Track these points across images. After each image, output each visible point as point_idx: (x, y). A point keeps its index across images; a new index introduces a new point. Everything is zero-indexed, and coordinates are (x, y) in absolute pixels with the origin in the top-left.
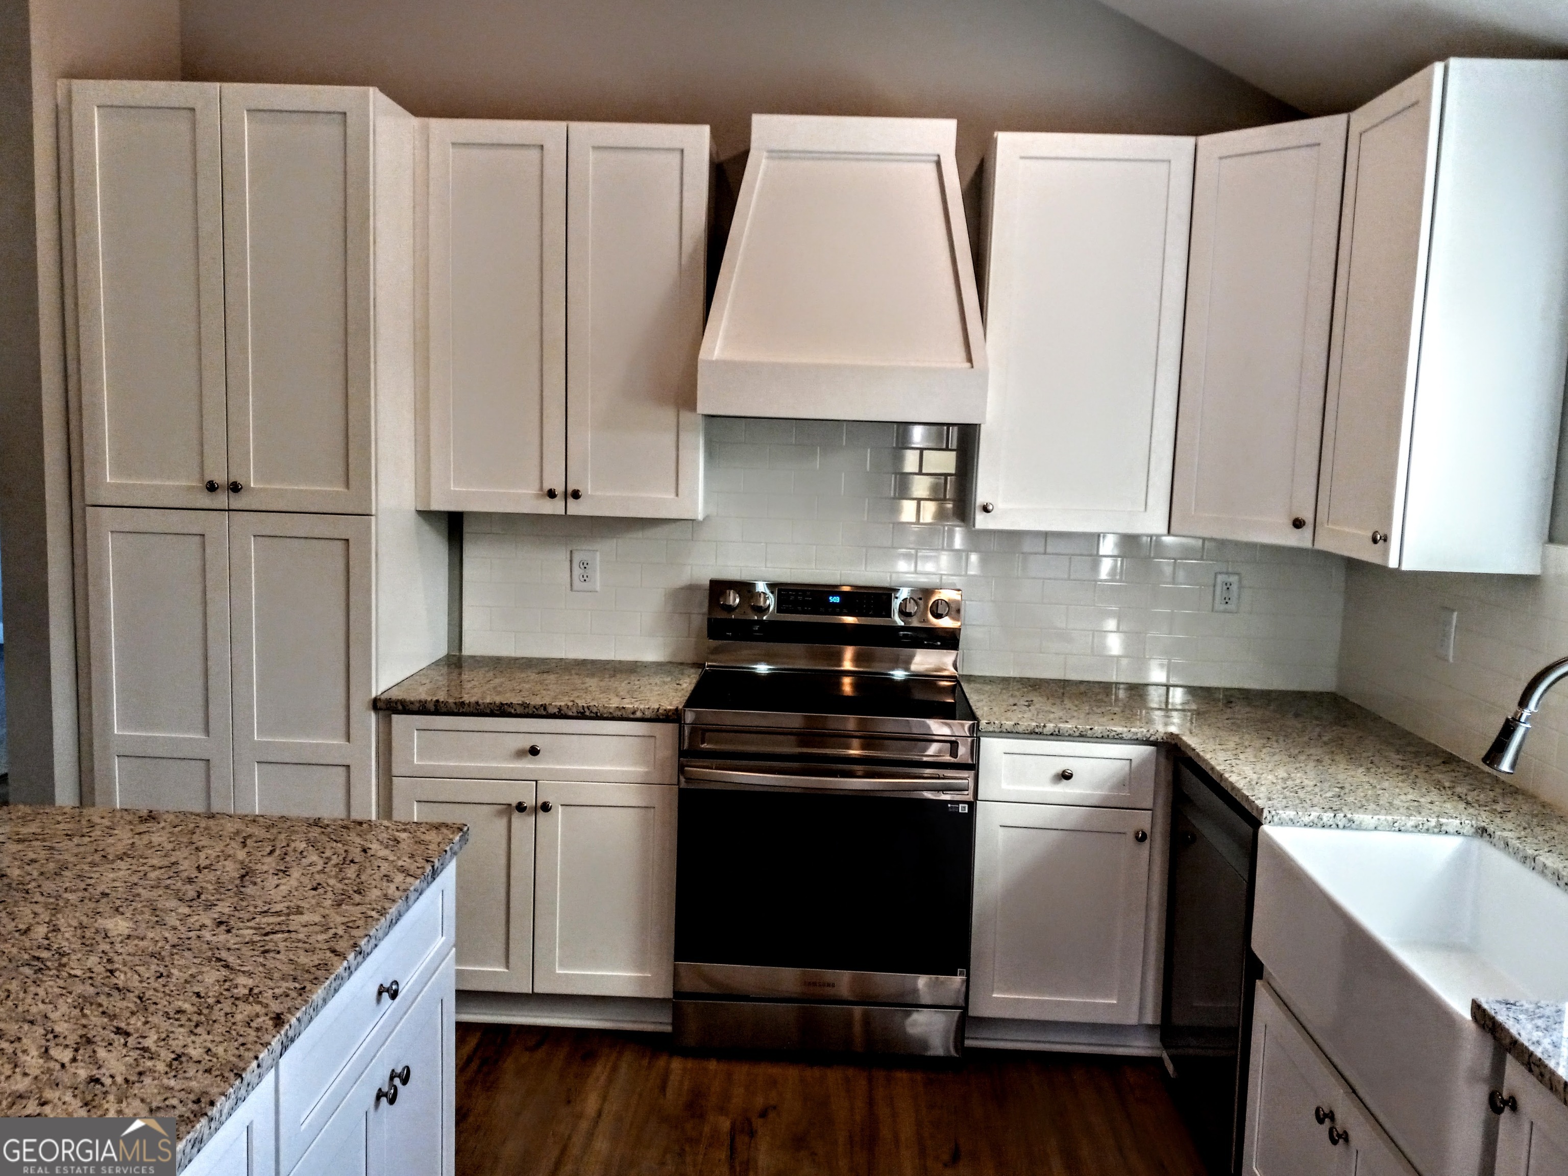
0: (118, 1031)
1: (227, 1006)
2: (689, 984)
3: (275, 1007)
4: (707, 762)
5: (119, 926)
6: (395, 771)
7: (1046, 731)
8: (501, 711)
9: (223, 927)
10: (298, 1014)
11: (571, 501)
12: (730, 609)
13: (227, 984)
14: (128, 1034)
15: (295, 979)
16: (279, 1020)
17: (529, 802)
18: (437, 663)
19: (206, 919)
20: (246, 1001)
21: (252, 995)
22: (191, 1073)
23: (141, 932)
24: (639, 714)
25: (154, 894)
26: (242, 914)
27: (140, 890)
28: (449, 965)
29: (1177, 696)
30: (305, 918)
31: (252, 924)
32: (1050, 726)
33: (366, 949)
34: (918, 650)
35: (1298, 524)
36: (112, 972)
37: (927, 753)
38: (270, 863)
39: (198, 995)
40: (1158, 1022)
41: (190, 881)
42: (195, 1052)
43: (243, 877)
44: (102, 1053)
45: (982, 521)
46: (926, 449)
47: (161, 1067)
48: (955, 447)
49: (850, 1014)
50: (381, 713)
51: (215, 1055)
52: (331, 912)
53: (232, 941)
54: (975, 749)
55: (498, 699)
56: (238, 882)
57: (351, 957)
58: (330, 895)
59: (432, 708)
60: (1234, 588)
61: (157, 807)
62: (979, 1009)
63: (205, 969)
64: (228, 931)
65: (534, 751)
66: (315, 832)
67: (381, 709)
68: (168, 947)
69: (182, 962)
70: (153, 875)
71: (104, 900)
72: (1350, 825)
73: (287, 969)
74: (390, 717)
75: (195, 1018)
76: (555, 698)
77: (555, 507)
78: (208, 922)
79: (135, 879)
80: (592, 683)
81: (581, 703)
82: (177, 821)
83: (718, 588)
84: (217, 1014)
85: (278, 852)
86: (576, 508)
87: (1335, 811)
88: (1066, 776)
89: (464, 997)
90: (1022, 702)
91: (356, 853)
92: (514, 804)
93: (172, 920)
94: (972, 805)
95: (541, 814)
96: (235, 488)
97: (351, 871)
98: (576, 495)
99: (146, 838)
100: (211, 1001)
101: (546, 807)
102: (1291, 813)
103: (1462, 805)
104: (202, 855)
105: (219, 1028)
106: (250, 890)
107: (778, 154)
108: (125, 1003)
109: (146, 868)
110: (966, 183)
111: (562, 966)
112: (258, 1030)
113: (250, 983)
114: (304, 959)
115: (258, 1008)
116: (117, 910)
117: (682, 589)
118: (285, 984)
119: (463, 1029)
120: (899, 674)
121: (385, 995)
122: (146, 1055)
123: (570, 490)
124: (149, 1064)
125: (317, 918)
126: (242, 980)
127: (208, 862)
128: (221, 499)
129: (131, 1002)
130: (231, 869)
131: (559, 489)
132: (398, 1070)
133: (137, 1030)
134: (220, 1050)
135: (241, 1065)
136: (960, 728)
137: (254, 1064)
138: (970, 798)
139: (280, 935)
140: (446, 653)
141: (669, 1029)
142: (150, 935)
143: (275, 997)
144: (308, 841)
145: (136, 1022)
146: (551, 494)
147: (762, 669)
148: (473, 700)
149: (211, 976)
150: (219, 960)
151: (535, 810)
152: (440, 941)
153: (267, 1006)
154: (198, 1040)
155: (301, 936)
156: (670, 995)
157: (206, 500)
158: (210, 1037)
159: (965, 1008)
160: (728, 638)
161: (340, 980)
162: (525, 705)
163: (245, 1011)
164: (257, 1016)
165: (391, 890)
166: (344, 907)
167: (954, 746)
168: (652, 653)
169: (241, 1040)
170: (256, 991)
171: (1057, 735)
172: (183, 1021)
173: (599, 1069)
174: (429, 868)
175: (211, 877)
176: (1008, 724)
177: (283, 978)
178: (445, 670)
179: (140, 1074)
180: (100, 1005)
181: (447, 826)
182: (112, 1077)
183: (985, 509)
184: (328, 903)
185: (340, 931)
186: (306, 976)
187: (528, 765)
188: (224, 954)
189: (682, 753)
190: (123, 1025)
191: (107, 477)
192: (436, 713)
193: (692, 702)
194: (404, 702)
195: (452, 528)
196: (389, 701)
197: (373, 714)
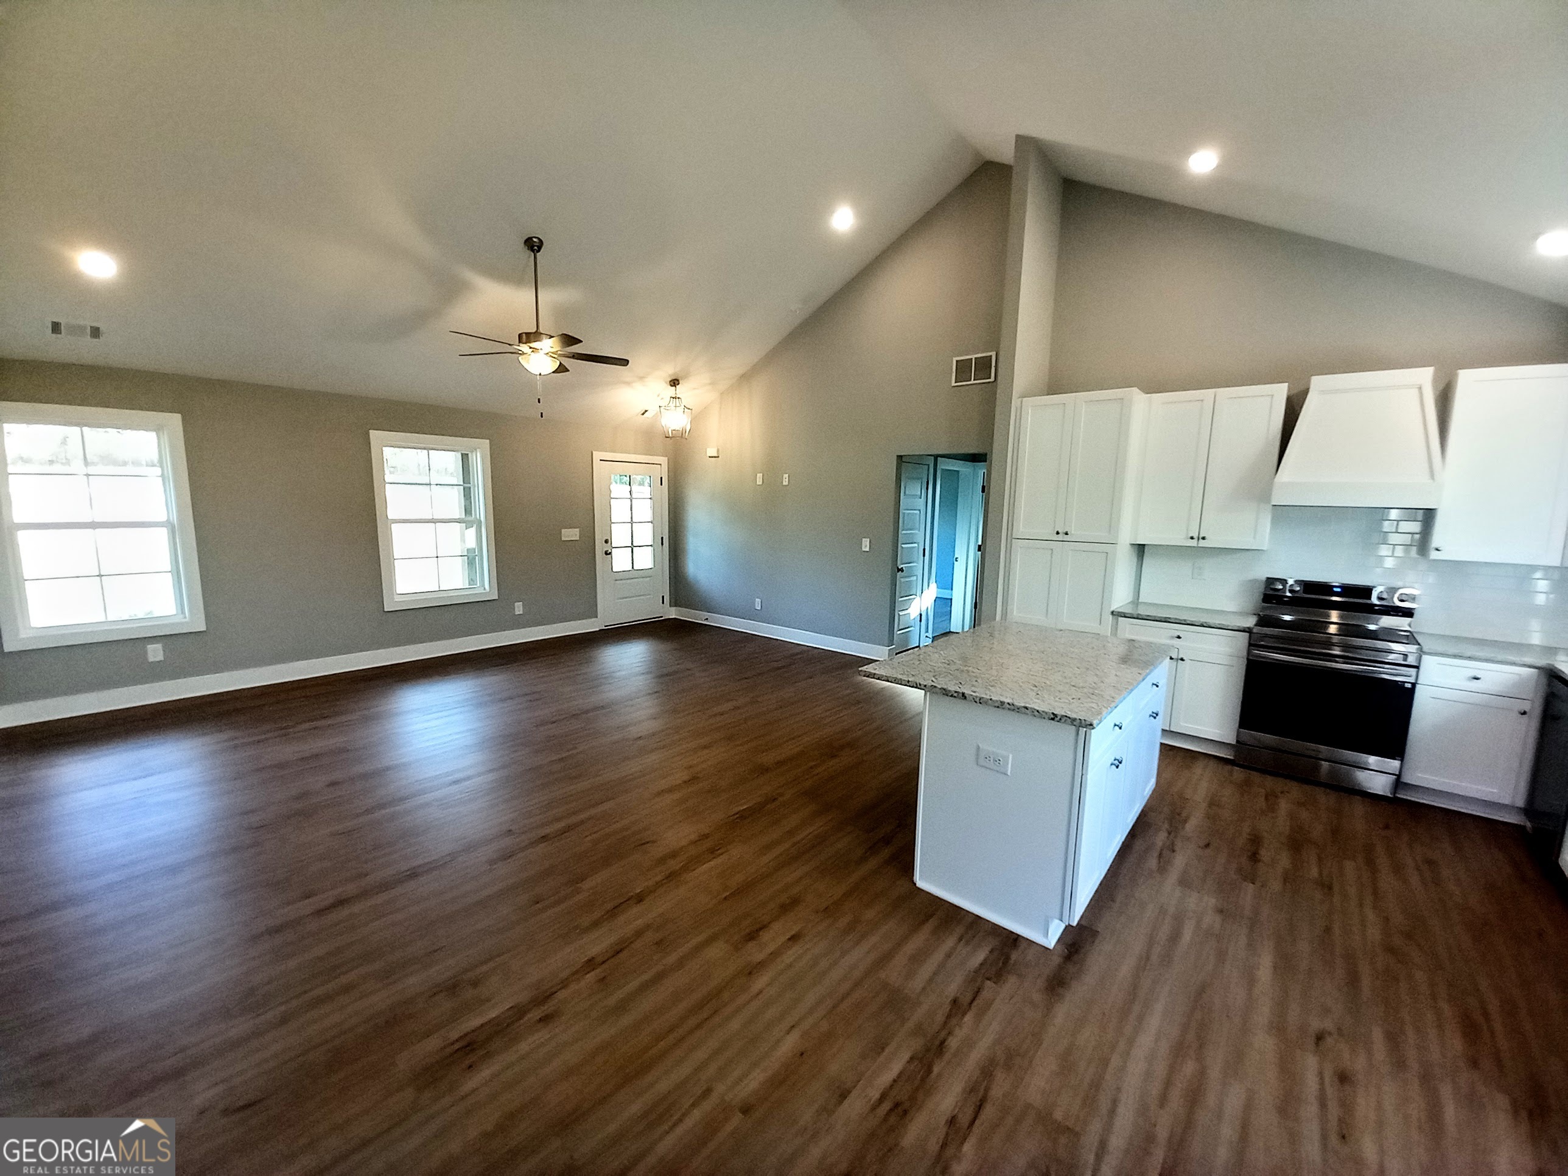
2: (1244, 739)
4: (1264, 649)
8: (1165, 620)
11: (1201, 541)
12: (1276, 590)
17: (1175, 657)
18: (1130, 603)
24: (1229, 628)
32: (1468, 654)
34: (1385, 617)
37: (1389, 658)
40: (1524, 806)
45: (1434, 555)
46: (1401, 521)
48: (1421, 519)
50: (1115, 617)
54: (1419, 660)
55: (1164, 616)
59: (1130, 616)
62: (1407, 778)
65: (1179, 637)
67: (1115, 615)
74: (1118, 619)
76: (1188, 618)
77: (1194, 543)
81: (1202, 621)
83: (1270, 581)
86: (1202, 543)
88: (1476, 679)
94: (1414, 685)
95: (1180, 661)
96: (1066, 533)
98: (1204, 538)
101: (1182, 659)
110: (1438, 393)
111: (1183, 722)
120: (1372, 627)
123: (1201, 536)
128: (1060, 537)
131: (1196, 536)
136: (1412, 648)
138: (1413, 681)
140: (1134, 598)
141: (1232, 756)
146: (1192, 538)
147: (1288, 618)
148: (1153, 615)
151: (1177, 659)
156: (1234, 742)
157: (1056, 537)
159: (1400, 777)
160: (1274, 603)
162: (1176, 619)
167: (1405, 656)
171: (1472, 659)
173: (1197, 768)
176: (1440, 650)
178: (1133, 605)
183: (1438, 550)
187: (1176, 642)
189: (1250, 645)
191: (1021, 528)
192: (1138, 618)
193: (1256, 625)
194: (1124, 613)
195: (1141, 549)
196: (1119, 612)
197: (1111, 616)
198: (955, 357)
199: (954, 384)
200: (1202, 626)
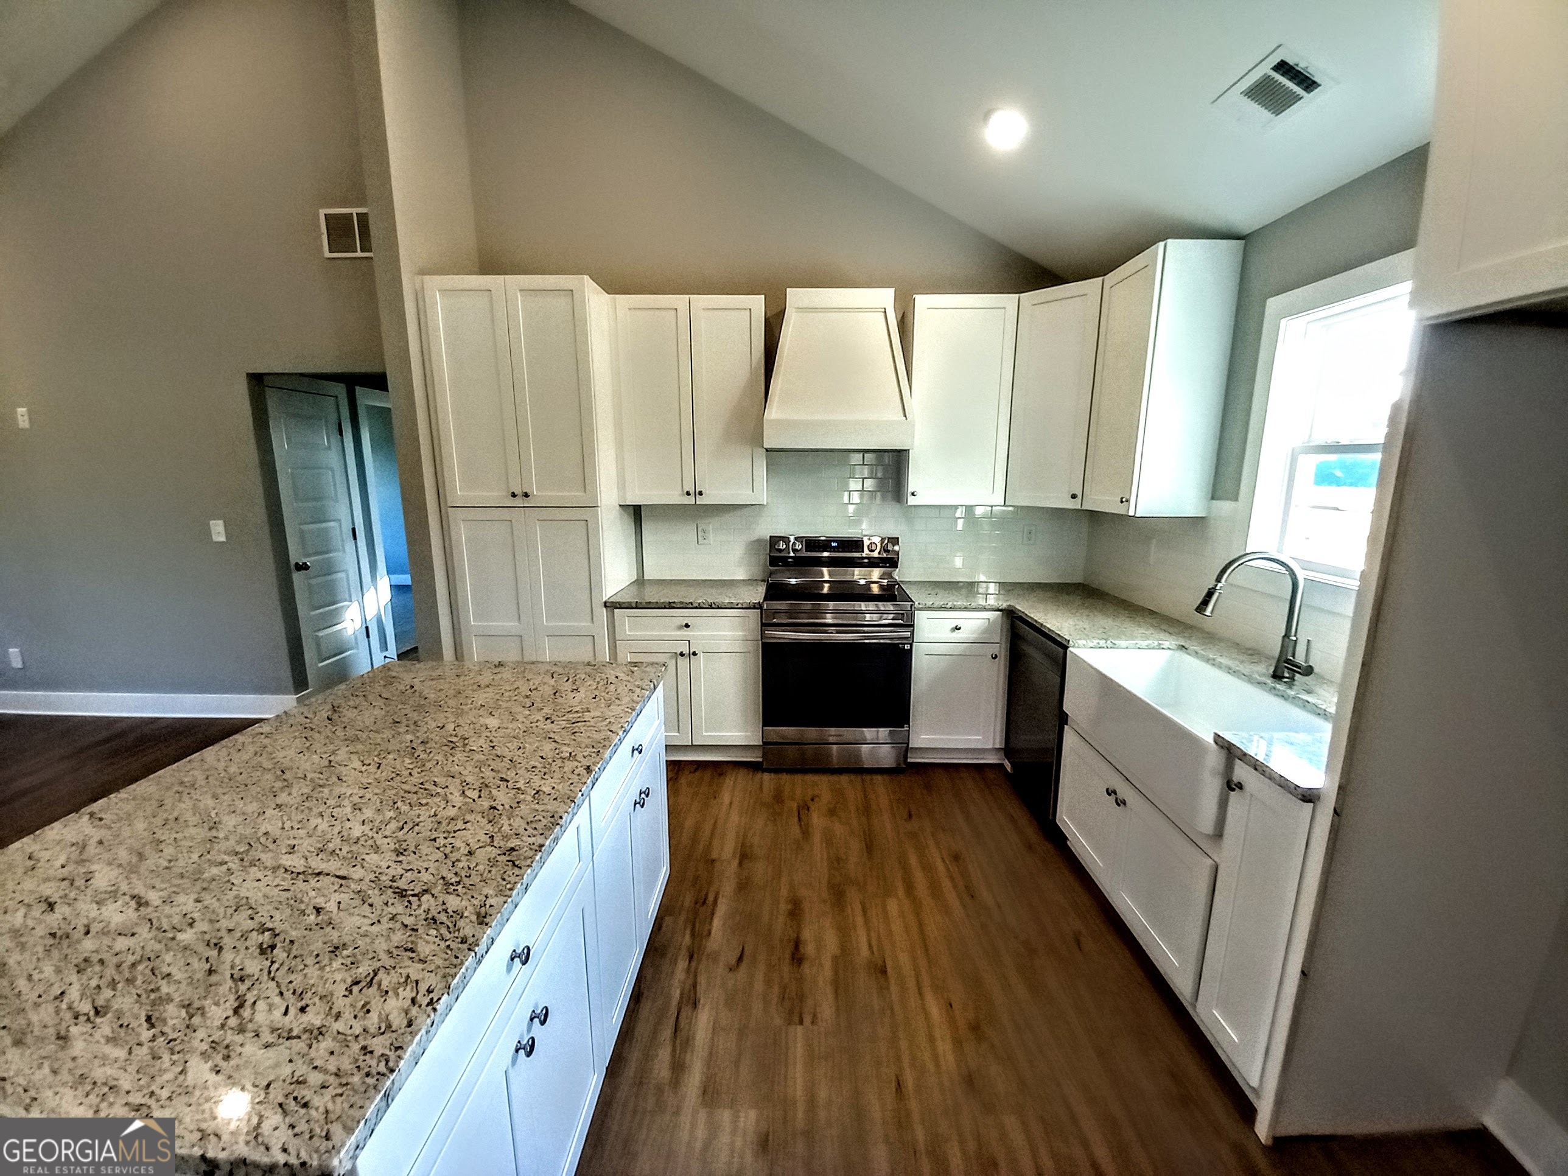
0: (502, 779)
1: (559, 763)
2: (770, 738)
3: (586, 763)
4: (777, 628)
5: (493, 722)
6: (617, 637)
7: (935, 606)
8: (670, 606)
9: (549, 721)
10: (599, 766)
11: (698, 497)
12: (780, 551)
13: (557, 751)
14: (508, 781)
15: (593, 747)
16: (588, 769)
17: (686, 651)
18: (633, 583)
19: (539, 716)
20: (569, 759)
21: (571, 756)
22: (546, 801)
23: (504, 725)
24: (740, 606)
25: (509, 704)
26: (558, 713)
27: (501, 703)
28: (662, 733)
29: (992, 588)
30: (592, 714)
31: (564, 718)
32: (950, 604)
33: (628, 729)
34: (875, 569)
35: (1074, 496)
36: (493, 747)
38: (568, 686)
39: (542, 757)
40: (1003, 746)
41: (527, 697)
42: (547, 789)
43: (555, 694)
44: (494, 792)
45: (911, 501)
47: (529, 798)
49: (831, 749)
50: (608, 609)
51: (558, 790)
52: (606, 709)
53: (554, 727)
54: (911, 616)
55: (668, 600)
56: (552, 696)
57: (621, 733)
58: (603, 701)
59: (634, 606)
60: (1033, 532)
61: (502, 659)
62: (913, 744)
63: (544, 743)
64: (552, 722)
65: (687, 626)
66: (588, 669)
67: (608, 607)
68: (521, 732)
69: (531, 740)
70: (507, 694)
71: (483, 709)
72: (1114, 646)
73: (588, 742)
74: (613, 610)
75: (543, 770)
76: (697, 598)
77: (690, 500)
78: (541, 718)
79: (497, 697)
80: (714, 591)
81: (710, 601)
82: (514, 666)
83: (774, 540)
84: (554, 767)
85: (571, 680)
86: (701, 501)
87: (1106, 640)
88: (957, 628)
89: (669, 748)
90: (932, 592)
91: (612, 679)
92: (679, 652)
93: (521, 719)
94: (911, 645)
95: (692, 657)
96: (526, 495)
97: (612, 688)
98: (700, 494)
99: (500, 676)
100: (550, 761)
101: (694, 654)
102: (1084, 642)
103: (1167, 635)
104: (531, 683)
105: (557, 775)
106: (560, 700)
107: (800, 309)
108: (503, 764)
109: (502, 691)
111: (706, 731)
112: (579, 775)
113: (570, 750)
114: (596, 736)
115: (576, 763)
116: (491, 713)
117: (755, 541)
118: (589, 750)
119: (669, 763)
121: (636, 752)
122: (520, 792)
123: (697, 491)
124: (522, 797)
125: (599, 714)
126: (565, 748)
127: (535, 687)
128: (518, 502)
129: (506, 763)
130: (548, 691)
131: (692, 492)
132: (643, 790)
133: (512, 779)
134: (560, 787)
135: (573, 795)
136: (903, 606)
137: (580, 794)
138: (909, 642)
139: (580, 724)
140: (636, 578)
141: (760, 760)
142: (510, 726)
143: (585, 757)
144: (586, 673)
145: (510, 775)
146: (688, 494)
147: (793, 581)
148: (655, 601)
149: (548, 748)
150: (550, 738)
151: (689, 655)
152: (657, 722)
153: (580, 762)
154: (547, 782)
155: (592, 724)
156: (761, 743)
157: (510, 502)
158: (553, 781)
159: (908, 744)
160: (778, 566)
161: (617, 746)
162: (682, 603)
163: (569, 765)
164: (577, 767)
165: (635, 698)
166: (611, 707)
167: (901, 615)
168: (740, 575)
169: (571, 781)
170: (573, 754)
171: (952, 609)
172: (537, 772)
173: (727, 780)
174: (652, 686)
175: (539, 694)
176: (929, 604)
177: (587, 747)
178: (636, 587)
179: (518, 803)
180: (489, 766)
181: (657, 664)
182: (503, 805)
183: (913, 494)
184: (603, 705)
185: (612, 720)
186: (599, 745)
187: (685, 633)
188: (552, 735)
189: (763, 625)
190: (504, 776)
191: (458, 491)
192: (636, 608)
193: (766, 599)
194: (619, 603)
195: (636, 513)
196: (612, 602)
197: (604, 609)
198: (322, 207)
199: (328, 255)
200: (711, 607)
